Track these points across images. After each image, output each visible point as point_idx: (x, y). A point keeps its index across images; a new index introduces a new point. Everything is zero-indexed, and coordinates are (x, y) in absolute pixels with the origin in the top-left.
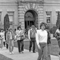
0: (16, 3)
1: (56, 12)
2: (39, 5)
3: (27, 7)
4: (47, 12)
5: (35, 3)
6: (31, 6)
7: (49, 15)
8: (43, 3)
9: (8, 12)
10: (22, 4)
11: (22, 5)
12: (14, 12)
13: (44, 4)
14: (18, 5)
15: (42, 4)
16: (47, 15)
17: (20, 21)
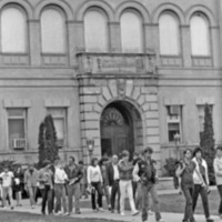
0: (73, 79)
1: (199, 106)
2: (146, 86)
3: (110, 93)
4: (168, 107)
5: (133, 78)
6: (120, 88)
7: (176, 115)
8: (156, 79)
9: (48, 108)
10: (93, 81)
11: (94, 86)
12: (66, 108)
13: (160, 83)
14: (80, 86)
15: (154, 82)
16: (171, 115)
17: (90, 138)
